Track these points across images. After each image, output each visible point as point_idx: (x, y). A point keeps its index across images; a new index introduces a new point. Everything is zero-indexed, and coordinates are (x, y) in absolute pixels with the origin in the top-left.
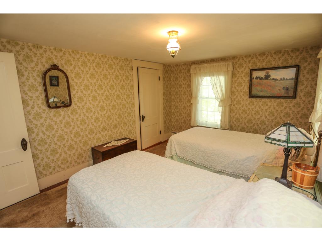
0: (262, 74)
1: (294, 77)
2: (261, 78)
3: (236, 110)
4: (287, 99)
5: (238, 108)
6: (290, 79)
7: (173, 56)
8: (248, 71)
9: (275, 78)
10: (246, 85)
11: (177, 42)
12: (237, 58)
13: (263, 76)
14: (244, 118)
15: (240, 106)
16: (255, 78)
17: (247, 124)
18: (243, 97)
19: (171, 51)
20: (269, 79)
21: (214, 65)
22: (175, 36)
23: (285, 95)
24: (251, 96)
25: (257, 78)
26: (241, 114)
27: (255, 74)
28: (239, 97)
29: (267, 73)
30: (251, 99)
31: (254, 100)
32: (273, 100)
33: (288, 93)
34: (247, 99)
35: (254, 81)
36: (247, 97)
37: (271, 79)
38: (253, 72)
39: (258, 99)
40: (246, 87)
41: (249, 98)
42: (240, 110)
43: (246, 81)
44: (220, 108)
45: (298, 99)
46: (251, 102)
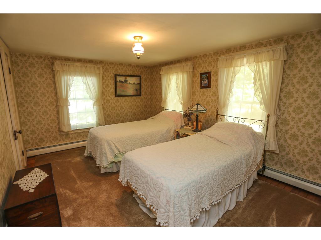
0: (122, 79)
1: (139, 83)
2: (122, 82)
3: (107, 107)
4: (137, 97)
5: (108, 106)
6: (137, 84)
7: (138, 58)
8: (113, 76)
9: (130, 83)
10: (112, 86)
11: (142, 46)
12: (103, 63)
13: (123, 81)
14: (113, 113)
15: (110, 104)
16: (118, 81)
17: (116, 118)
18: (111, 96)
19: (136, 54)
20: (127, 83)
21: (85, 66)
22: (140, 40)
23: (136, 94)
24: (117, 96)
25: (120, 81)
26: (111, 110)
27: (119, 79)
28: (108, 97)
29: (126, 78)
30: (117, 97)
31: (118, 98)
32: (130, 97)
33: (137, 93)
34: (114, 98)
35: (118, 83)
36: (114, 96)
37: (128, 83)
38: (117, 77)
39: (121, 97)
40: (112, 88)
41: (115, 97)
42: (110, 107)
43: (112, 83)
44: (95, 107)
45: (142, 96)
46: (117, 100)
